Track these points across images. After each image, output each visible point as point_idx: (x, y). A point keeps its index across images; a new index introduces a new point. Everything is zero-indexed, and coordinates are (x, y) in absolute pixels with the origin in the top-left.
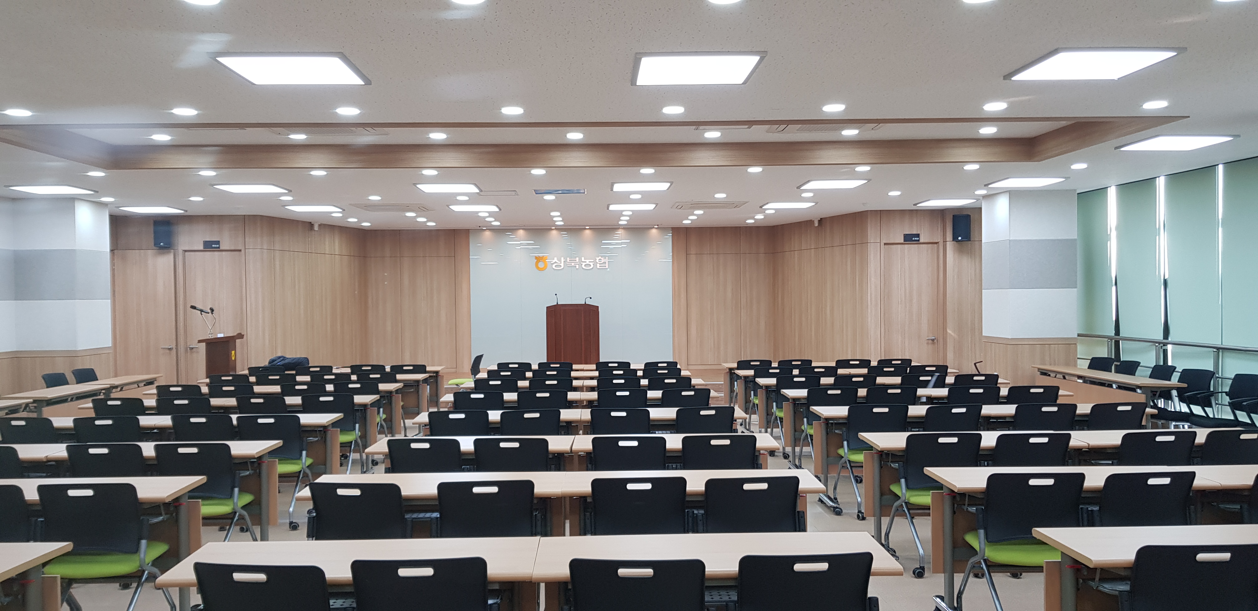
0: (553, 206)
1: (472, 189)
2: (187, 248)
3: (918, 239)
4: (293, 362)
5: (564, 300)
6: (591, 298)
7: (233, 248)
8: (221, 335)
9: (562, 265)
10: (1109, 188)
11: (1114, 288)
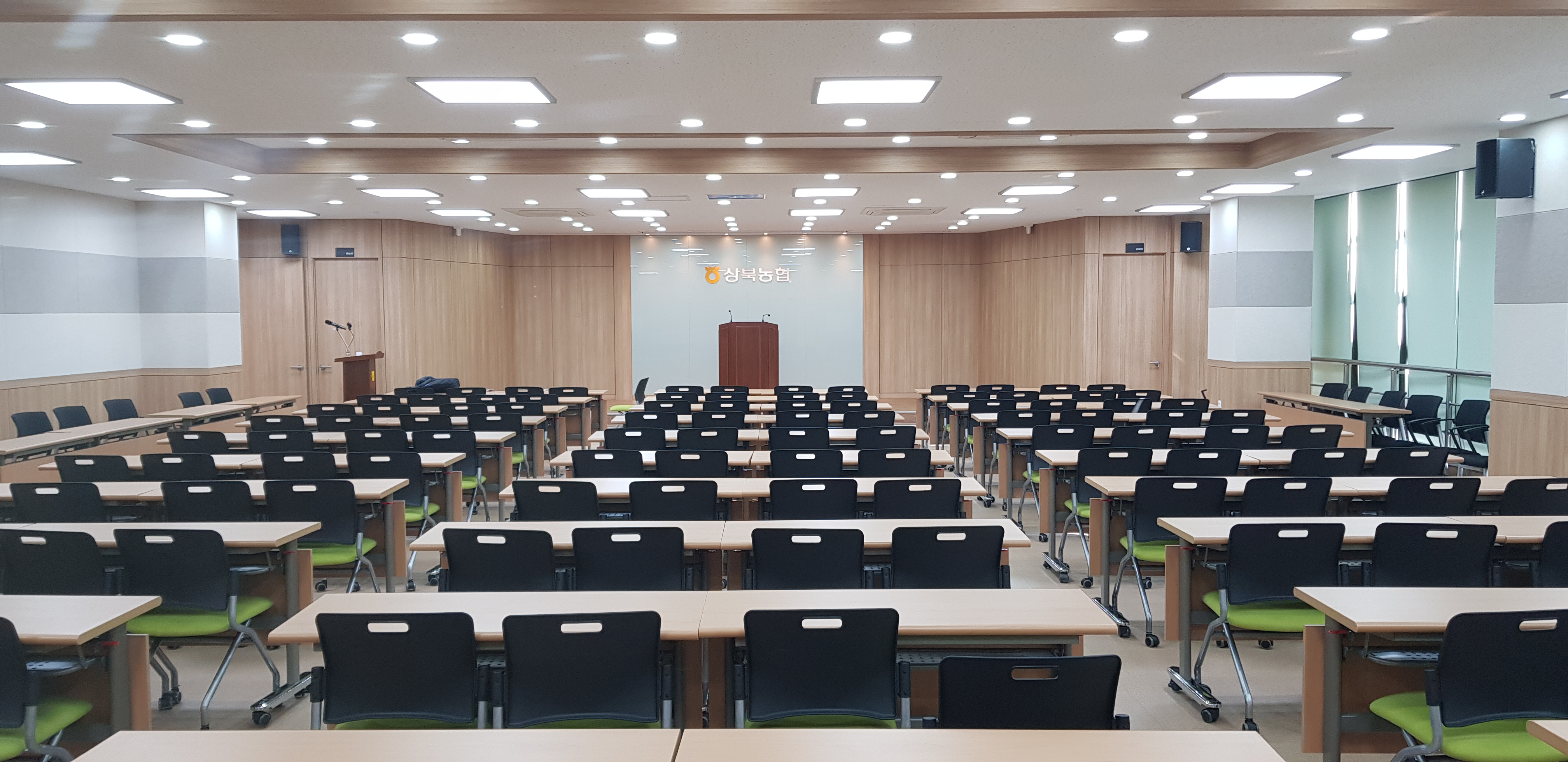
0: (727, 211)
1: (641, 194)
2: (317, 256)
3: (1142, 249)
4: (442, 383)
5: (739, 317)
6: (769, 315)
7: (368, 256)
8: (359, 354)
9: (736, 276)
10: (1350, 194)
11: (1353, 306)
